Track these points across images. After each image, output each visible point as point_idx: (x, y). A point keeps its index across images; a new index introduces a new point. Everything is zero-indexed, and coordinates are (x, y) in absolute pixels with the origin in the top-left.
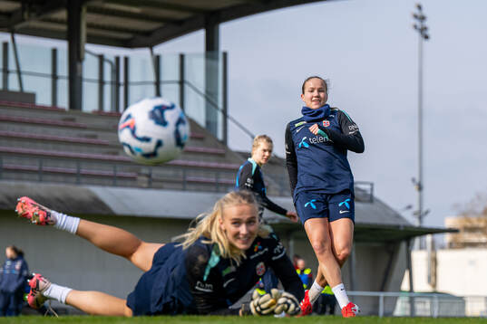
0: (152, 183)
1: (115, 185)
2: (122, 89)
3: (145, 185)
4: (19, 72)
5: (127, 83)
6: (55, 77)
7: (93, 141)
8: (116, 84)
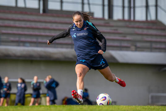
0: (137, 49)
1: (121, 50)
2: (132, 10)
3: (134, 50)
4: (89, 4)
5: (134, 7)
6: (103, 5)
7: (116, 32)
8: (130, 7)
